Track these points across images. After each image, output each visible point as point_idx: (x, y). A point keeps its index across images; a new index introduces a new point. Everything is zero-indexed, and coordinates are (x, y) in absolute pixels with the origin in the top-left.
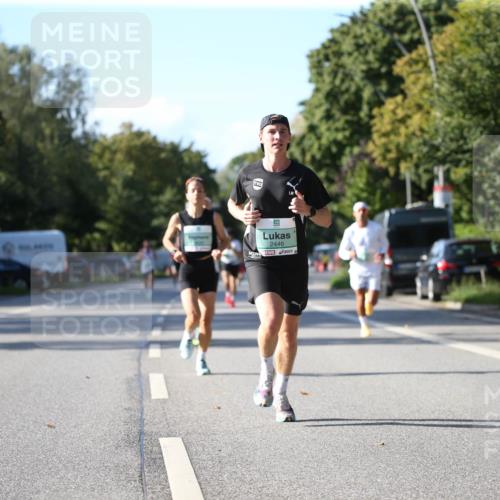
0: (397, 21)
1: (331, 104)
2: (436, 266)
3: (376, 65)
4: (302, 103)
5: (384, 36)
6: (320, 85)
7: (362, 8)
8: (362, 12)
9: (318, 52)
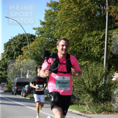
0: (23, 40)
1: (8, 55)
2: (26, 90)
3: (18, 48)
4: (2, 54)
5: (20, 42)
6: (6, 51)
7: (16, 36)
8: (16, 37)
9: (6, 44)
